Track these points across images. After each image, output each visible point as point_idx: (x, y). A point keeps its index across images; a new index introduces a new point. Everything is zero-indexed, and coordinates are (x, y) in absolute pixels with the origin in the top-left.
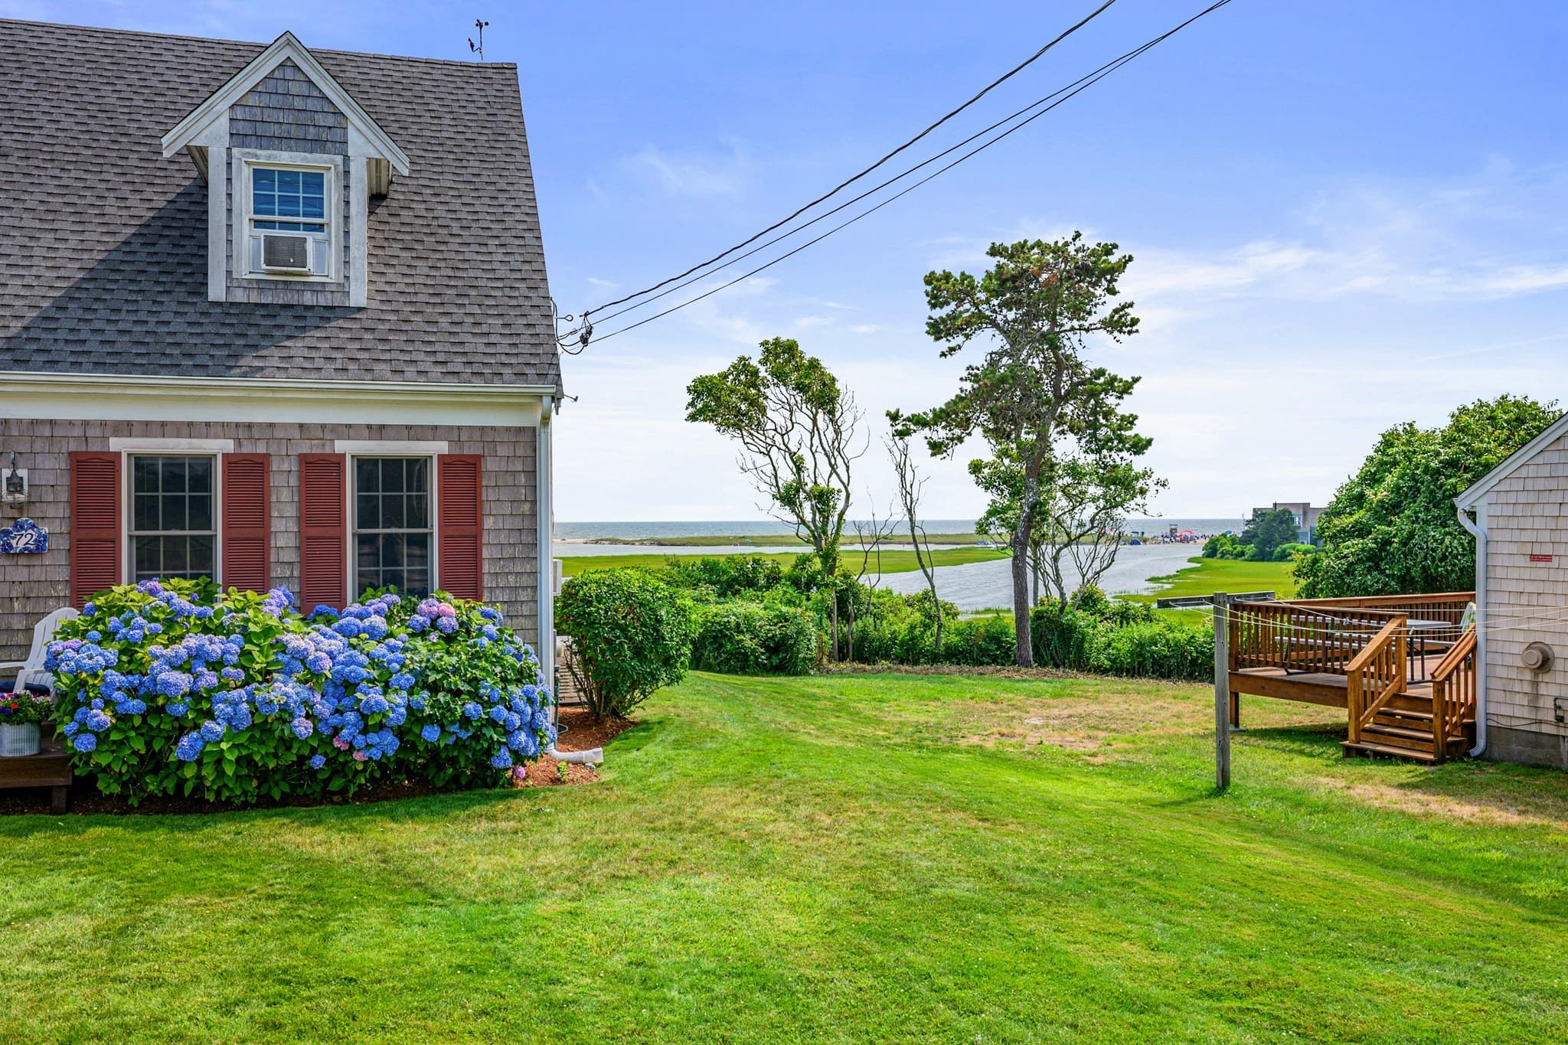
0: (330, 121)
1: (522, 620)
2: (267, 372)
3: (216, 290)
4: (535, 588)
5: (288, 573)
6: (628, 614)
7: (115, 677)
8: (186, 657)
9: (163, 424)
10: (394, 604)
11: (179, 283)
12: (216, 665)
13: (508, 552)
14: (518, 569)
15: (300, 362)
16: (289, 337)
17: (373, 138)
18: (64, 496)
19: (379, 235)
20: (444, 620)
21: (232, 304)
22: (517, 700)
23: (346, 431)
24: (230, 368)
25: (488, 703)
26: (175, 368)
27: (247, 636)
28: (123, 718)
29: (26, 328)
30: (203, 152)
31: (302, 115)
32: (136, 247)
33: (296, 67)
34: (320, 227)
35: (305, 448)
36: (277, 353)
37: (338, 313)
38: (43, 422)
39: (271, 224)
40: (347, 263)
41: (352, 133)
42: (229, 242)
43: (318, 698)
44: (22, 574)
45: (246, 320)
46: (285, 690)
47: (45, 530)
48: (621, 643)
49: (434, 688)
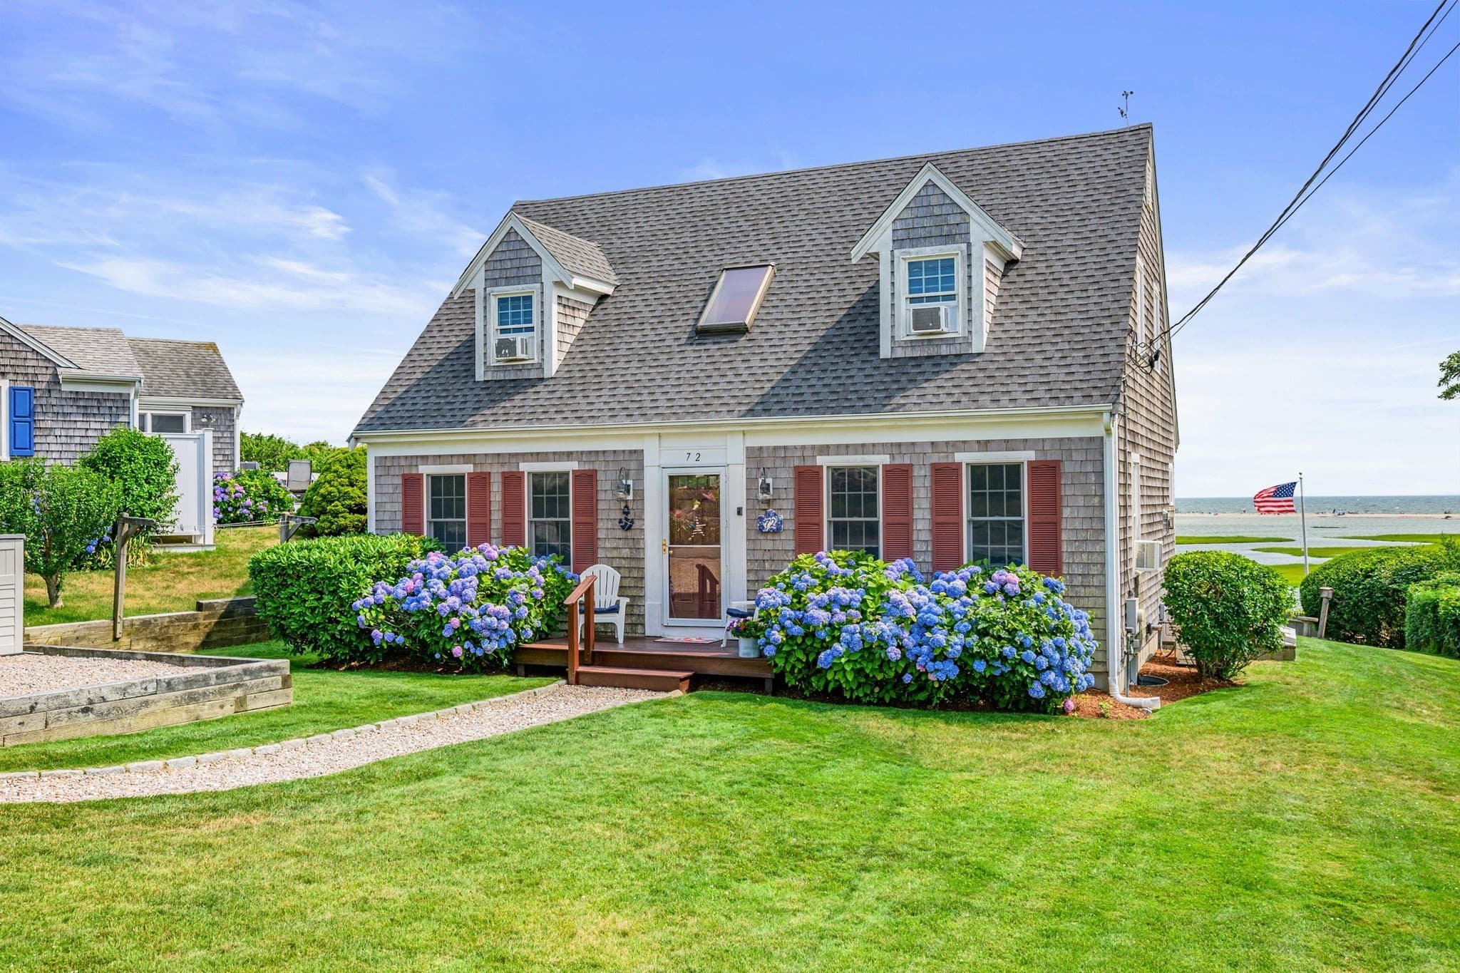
0: (958, 219)
1: (1093, 589)
2: (907, 407)
3: (885, 352)
4: (1103, 565)
5: (924, 549)
6: (1209, 590)
7: (788, 612)
8: (827, 601)
9: (847, 446)
10: (976, 573)
11: (865, 347)
12: (845, 607)
13: (1082, 536)
14: (1090, 549)
15: (930, 398)
16: (927, 380)
17: (987, 227)
18: (792, 495)
19: (1006, 293)
20: (1008, 586)
21: (895, 359)
22: (1047, 648)
23: (962, 445)
24: (885, 405)
25: (1021, 647)
26: (852, 409)
27: (867, 590)
28: (791, 638)
29: (773, 388)
30: (876, 256)
31: (939, 219)
32: (843, 325)
33: (935, 185)
34: (952, 297)
35: (936, 459)
36: (917, 392)
37: (964, 359)
38: (779, 447)
39: (920, 300)
40: (970, 321)
41: (973, 226)
42: (893, 315)
43: (906, 634)
44: (769, 545)
45: (901, 370)
46: (886, 626)
47: (782, 517)
48: (1201, 613)
49: (983, 633)
